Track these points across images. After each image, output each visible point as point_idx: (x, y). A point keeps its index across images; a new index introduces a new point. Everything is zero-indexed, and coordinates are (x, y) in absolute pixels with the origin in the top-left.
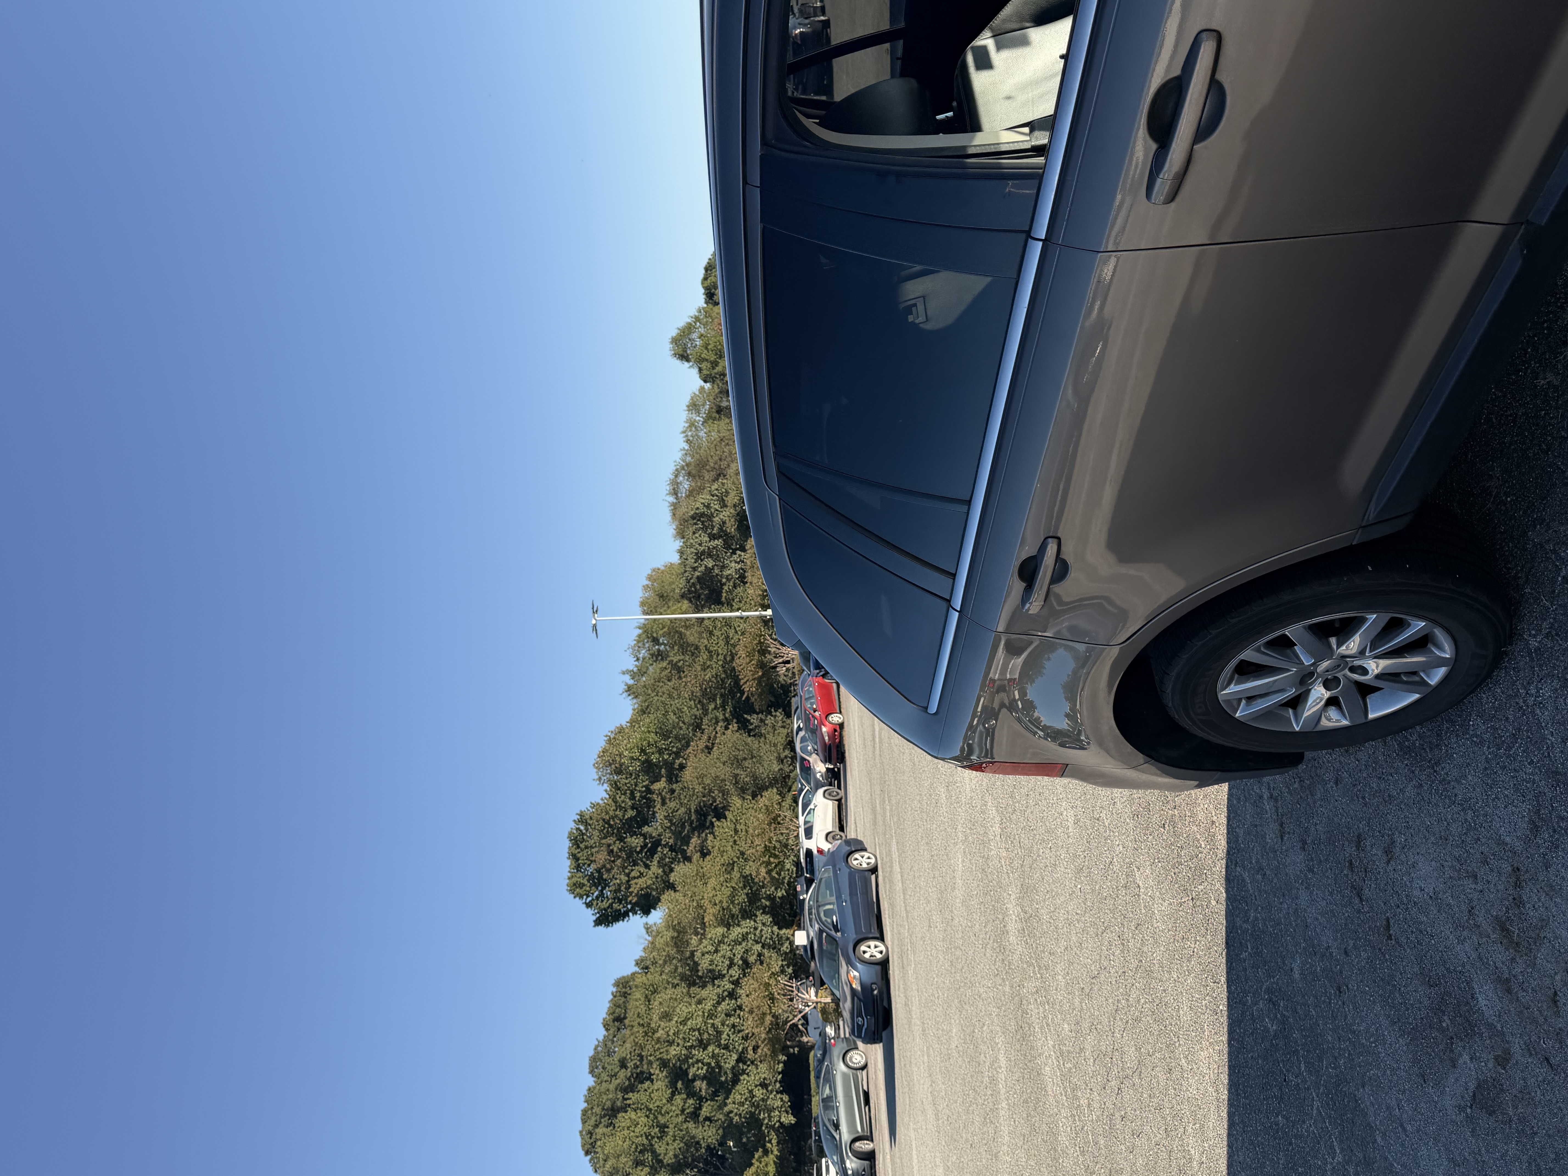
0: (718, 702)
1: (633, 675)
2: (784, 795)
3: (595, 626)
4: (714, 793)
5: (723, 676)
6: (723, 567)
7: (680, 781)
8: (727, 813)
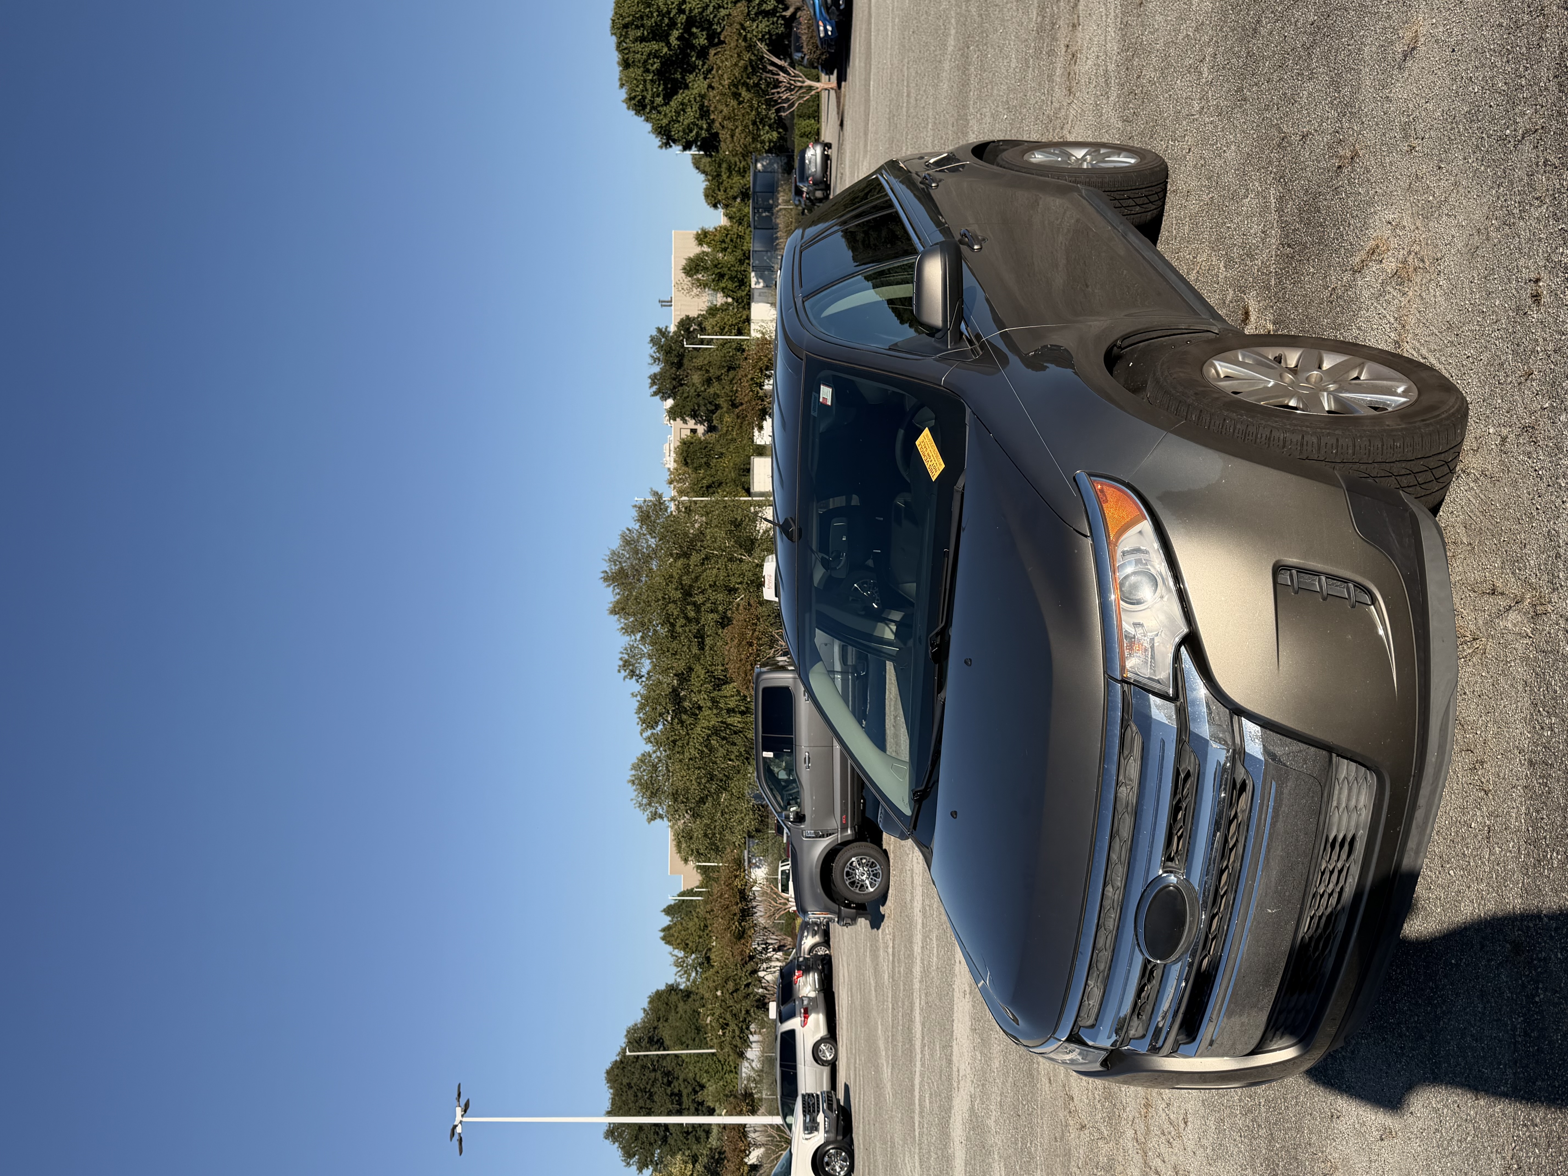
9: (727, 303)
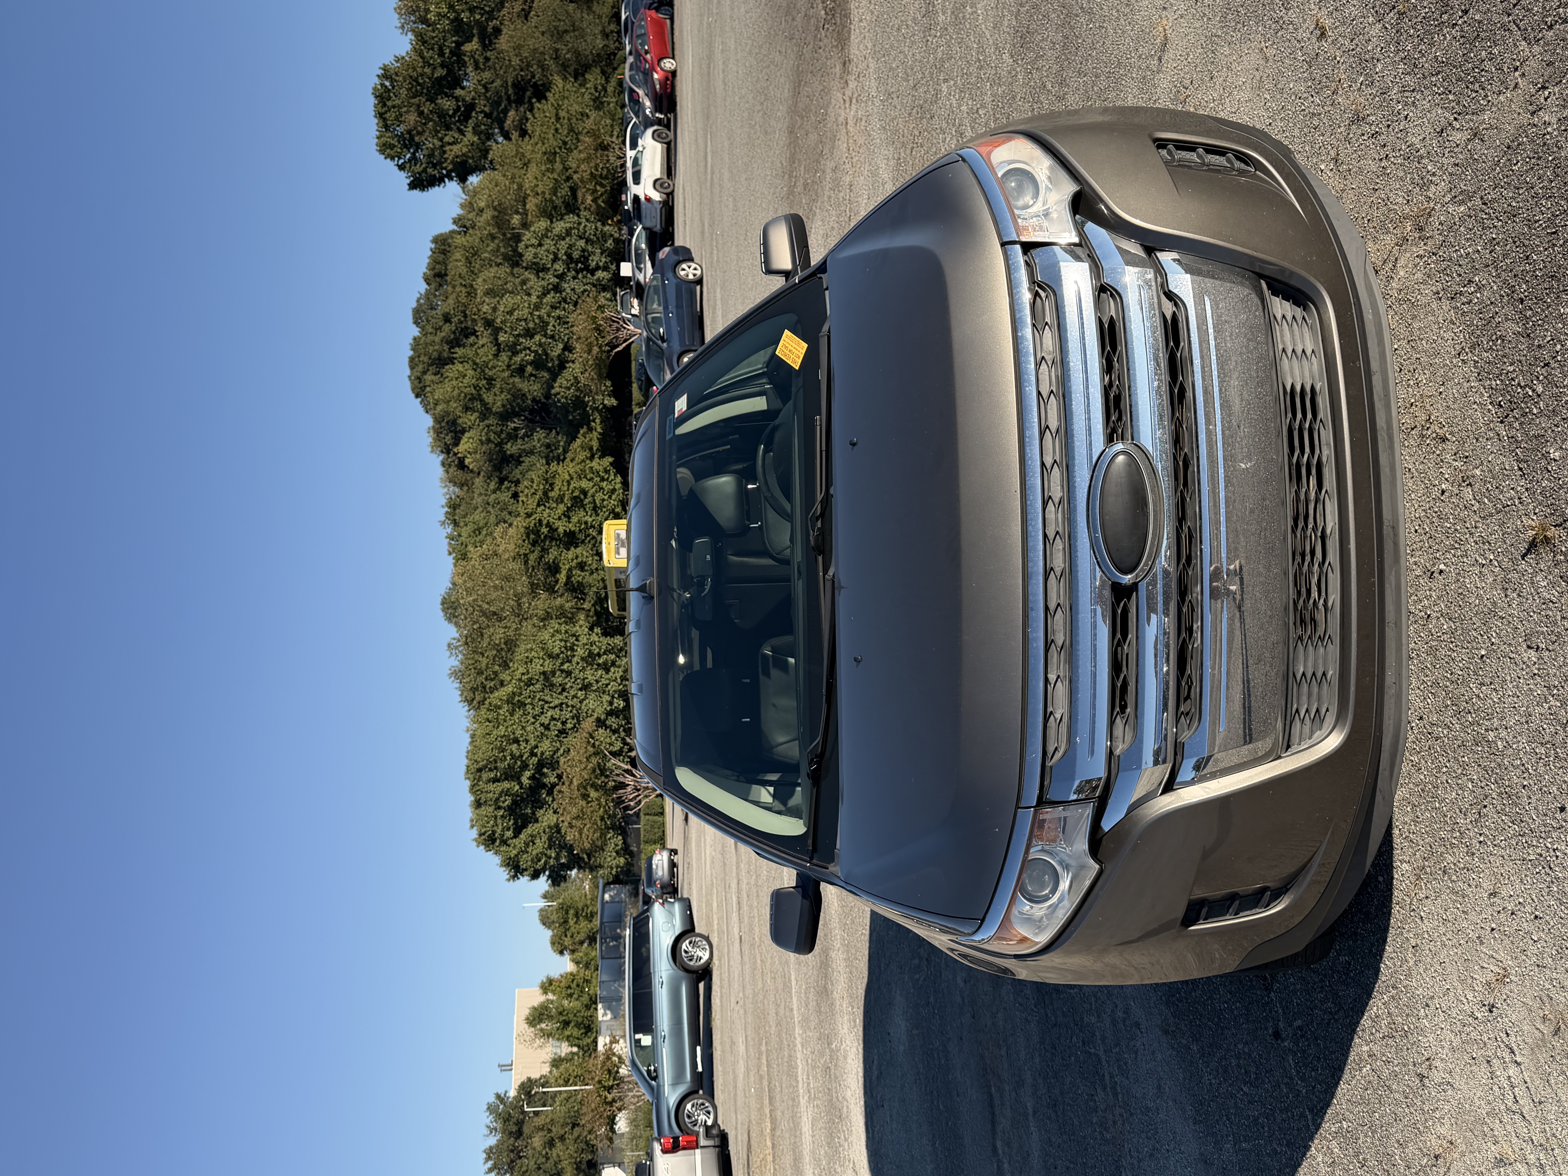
4: (532, 67)
7: (495, 48)
8: (548, 94)
9: (573, 1054)
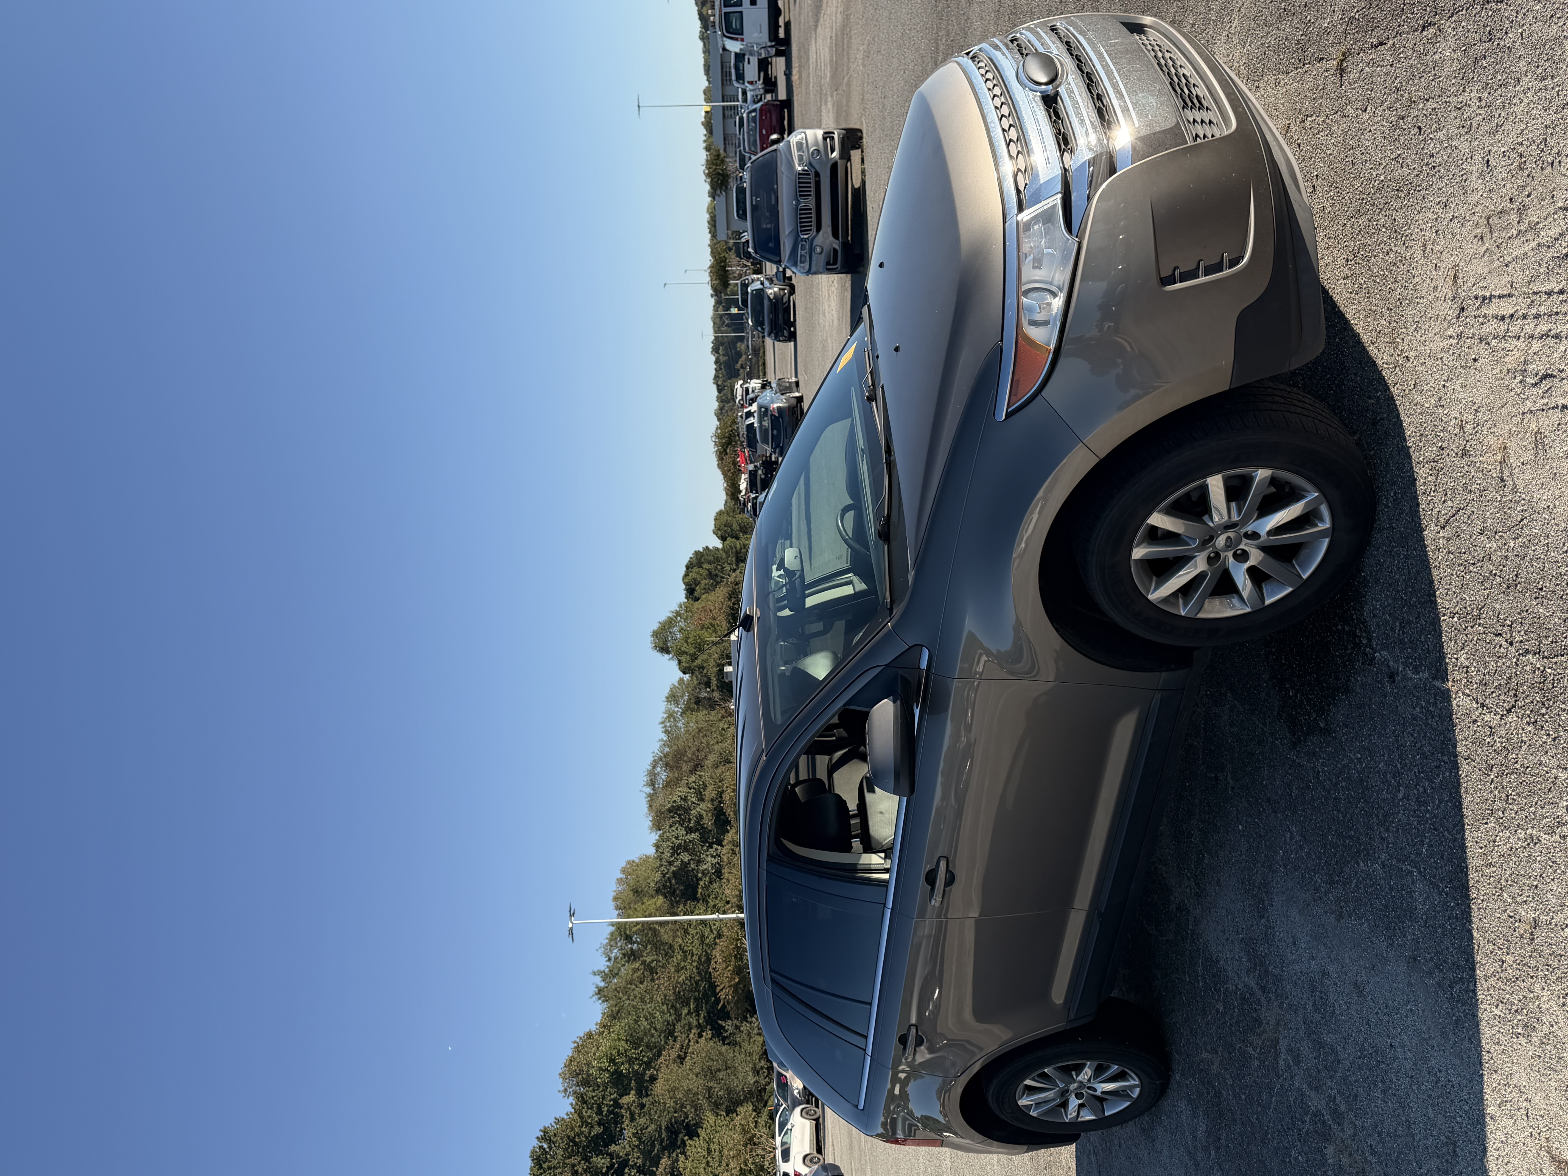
0: (692, 1007)
1: (605, 976)
2: (760, 1110)
3: (571, 929)
4: (686, 1108)
5: (698, 978)
6: (699, 862)
7: (651, 1095)
8: (699, 1130)
